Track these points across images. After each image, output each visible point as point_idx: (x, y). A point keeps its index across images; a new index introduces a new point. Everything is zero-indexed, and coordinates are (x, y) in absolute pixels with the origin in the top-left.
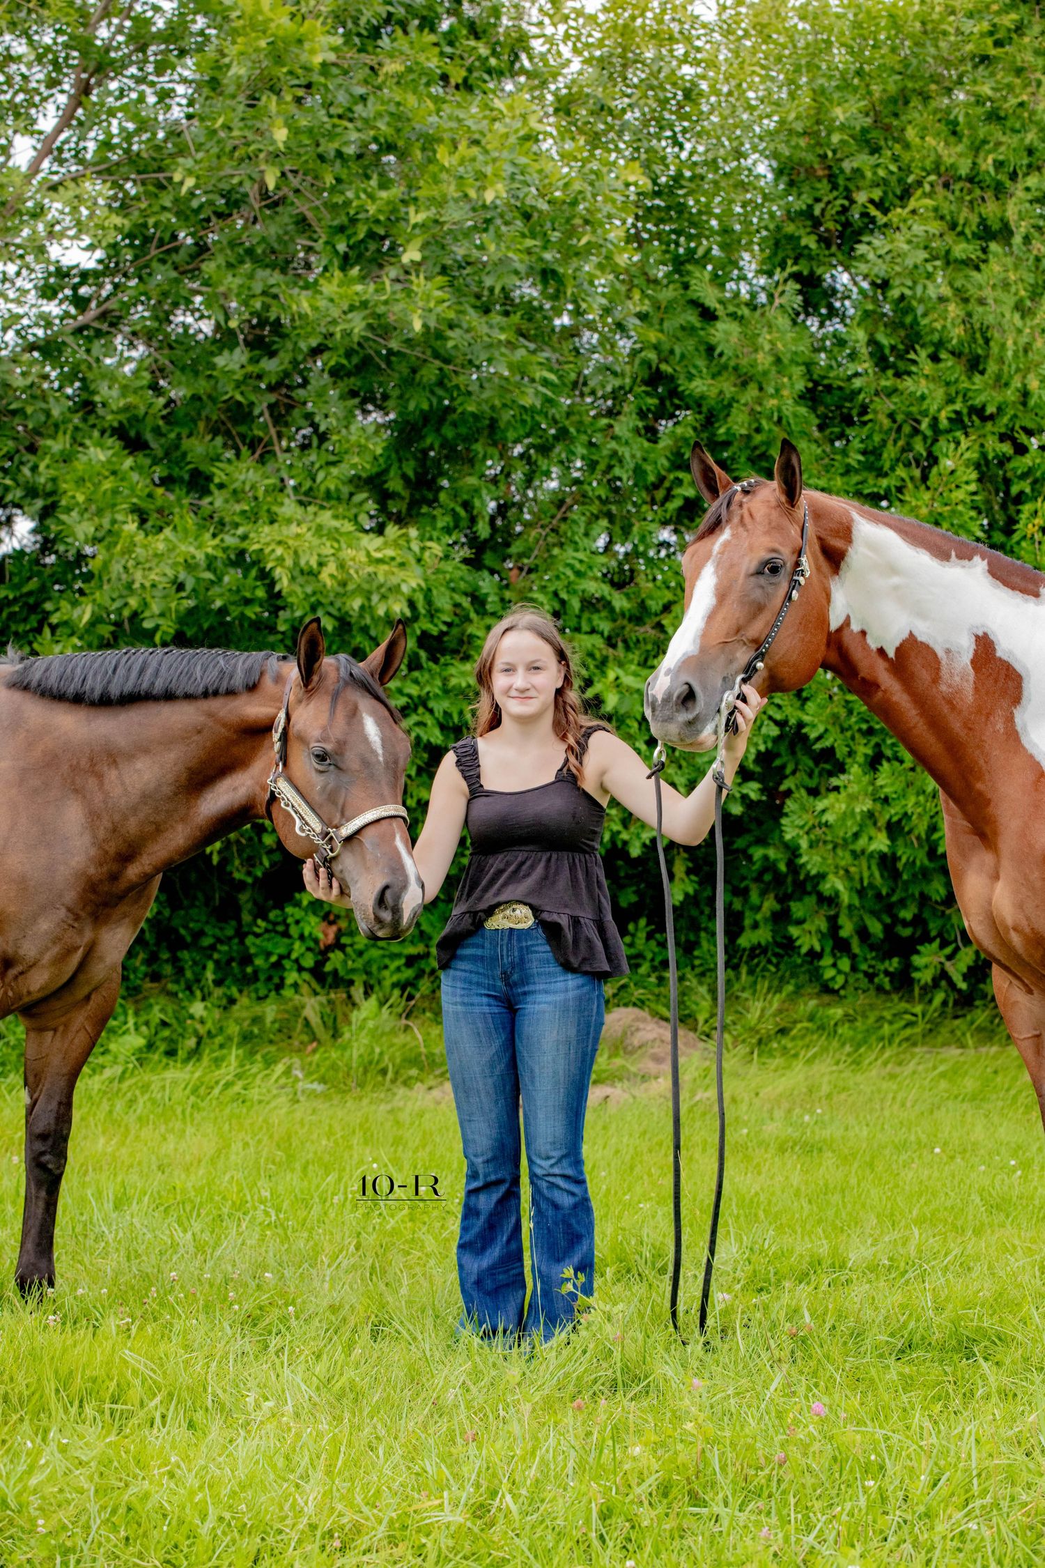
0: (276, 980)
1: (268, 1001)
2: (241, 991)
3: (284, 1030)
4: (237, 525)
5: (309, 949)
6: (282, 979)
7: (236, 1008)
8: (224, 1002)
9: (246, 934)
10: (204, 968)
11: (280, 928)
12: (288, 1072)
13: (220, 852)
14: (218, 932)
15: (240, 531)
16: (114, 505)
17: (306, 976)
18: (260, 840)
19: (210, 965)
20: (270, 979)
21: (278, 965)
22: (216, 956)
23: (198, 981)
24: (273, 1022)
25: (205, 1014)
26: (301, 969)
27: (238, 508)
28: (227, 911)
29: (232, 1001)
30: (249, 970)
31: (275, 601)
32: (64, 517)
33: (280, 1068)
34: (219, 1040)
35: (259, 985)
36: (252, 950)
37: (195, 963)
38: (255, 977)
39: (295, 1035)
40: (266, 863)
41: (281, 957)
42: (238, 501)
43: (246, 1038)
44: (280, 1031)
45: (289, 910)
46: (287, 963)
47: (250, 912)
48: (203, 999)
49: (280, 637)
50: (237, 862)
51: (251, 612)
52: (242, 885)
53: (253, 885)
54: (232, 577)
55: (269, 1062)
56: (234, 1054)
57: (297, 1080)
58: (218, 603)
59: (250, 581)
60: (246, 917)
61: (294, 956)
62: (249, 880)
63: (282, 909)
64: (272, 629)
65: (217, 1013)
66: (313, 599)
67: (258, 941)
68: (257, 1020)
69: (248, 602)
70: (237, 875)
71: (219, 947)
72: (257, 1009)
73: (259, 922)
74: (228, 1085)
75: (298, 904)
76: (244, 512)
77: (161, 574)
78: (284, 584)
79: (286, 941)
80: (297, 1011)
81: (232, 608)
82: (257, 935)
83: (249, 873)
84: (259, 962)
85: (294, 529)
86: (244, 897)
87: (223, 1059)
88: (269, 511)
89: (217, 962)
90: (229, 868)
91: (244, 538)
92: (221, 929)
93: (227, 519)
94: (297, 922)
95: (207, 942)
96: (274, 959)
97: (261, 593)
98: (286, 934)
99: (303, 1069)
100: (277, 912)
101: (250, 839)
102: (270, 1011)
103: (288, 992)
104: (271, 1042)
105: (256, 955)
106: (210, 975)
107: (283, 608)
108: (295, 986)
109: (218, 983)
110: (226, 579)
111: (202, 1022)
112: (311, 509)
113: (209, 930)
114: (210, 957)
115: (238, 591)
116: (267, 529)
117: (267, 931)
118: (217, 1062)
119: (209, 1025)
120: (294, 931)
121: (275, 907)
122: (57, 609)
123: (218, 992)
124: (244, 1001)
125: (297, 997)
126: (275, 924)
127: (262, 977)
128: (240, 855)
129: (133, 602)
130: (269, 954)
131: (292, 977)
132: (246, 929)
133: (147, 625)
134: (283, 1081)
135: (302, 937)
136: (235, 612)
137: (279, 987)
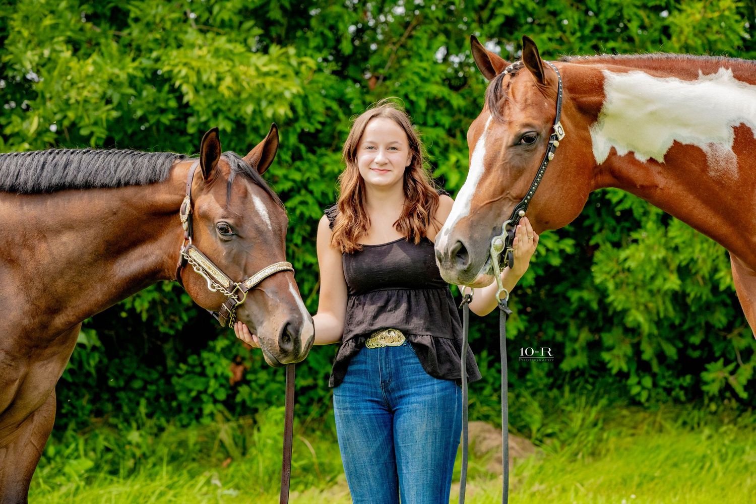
0: (196, 411)
1: (191, 428)
2: (168, 421)
3: (204, 450)
4: (151, 51)
5: (222, 385)
6: (201, 410)
7: (165, 435)
8: (155, 430)
9: (171, 376)
10: (138, 404)
11: (198, 370)
12: (208, 482)
13: (148, 311)
14: (146, 376)
15: (154, 54)
16: (52, 38)
17: (220, 407)
18: (180, 301)
19: (143, 402)
20: (191, 410)
21: (197, 399)
22: (147, 394)
23: (133, 414)
24: (195, 444)
25: (140, 440)
26: (215, 401)
27: (151, 36)
28: (154, 359)
29: (161, 429)
30: (174, 404)
31: (184, 111)
32: (11, 49)
33: (202, 480)
34: (152, 460)
35: (183, 416)
36: (177, 388)
37: (130, 400)
38: (179, 409)
39: (212, 453)
40: (185, 318)
41: (200, 393)
42: (151, 31)
43: (174, 458)
44: (201, 451)
45: (205, 355)
46: (204, 397)
47: (173, 358)
48: (138, 428)
49: (189, 138)
50: (162, 318)
51: (166, 119)
52: (166, 337)
53: (174, 337)
54: (149, 92)
55: (193, 475)
56: (165, 470)
57: (216, 487)
58: (139, 113)
59: (163, 95)
60: (170, 363)
61: (210, 391)
62: (172, 332)
63: (199, 355)
64: (183, 132)
65: (150, 440)
66: (214, 107)
67: (181, 381)
68: (182, 444)
69: (163, 111)
70: (162, 329)
71: (149, 387)
72: (182, 435)
73: (182, 366)
74: (162, 494)
75: (212, 350)
76: (156, 40)
77: (92, 91)
78: (189, 97)
79: (203, 379)
80: (214, 434)
81: (150, 117)
82: (180, 376)
83: (171, 327)
84: (182, 397)
85: (197, 52)
86: (168, 347)
87: (157, 474)
88: (176, 38)
89: (148, 399)
90: (155, 323)
91: (157, 60)
92: (149, 373)
93: (143, 47)
94: (212, 364)
95: (137, 384)
96: (194, 394)
97: (173, 104)
98: (203, 374)
99: (220, 479)
100: (195, 357)
101: (171, 300)
102: (192, 435)
103: (206, 420)
104: (194, 460)
105: (179, 392)
106: (143, 409)
107: (191, 115)
108: (212, 415)
109: (150, 416)
110: (145, 93)
111: (138, 446)
112: (210, 35)
113: (139, 374)
114: (142, 395)
115: (155, 102)
116: (175, 53)
117: (187, 372)
118: (152, 477)
119: (144, 449)
120: (209, 371)
121: (193, 353)
122: (9, 123)
123: (150, 423)
124: (171, 429)
125: (213, 424)
126: (193, 366)
127: (185, 409)
128: (164, 313)
129: (71, 115)
130: (189, 391)
131: (208, 408)
132: (170, 372)
133: (84, 132)
134: (205, 489)
135: (216, 376)
136: (153, 119)
137: (199, 417)
